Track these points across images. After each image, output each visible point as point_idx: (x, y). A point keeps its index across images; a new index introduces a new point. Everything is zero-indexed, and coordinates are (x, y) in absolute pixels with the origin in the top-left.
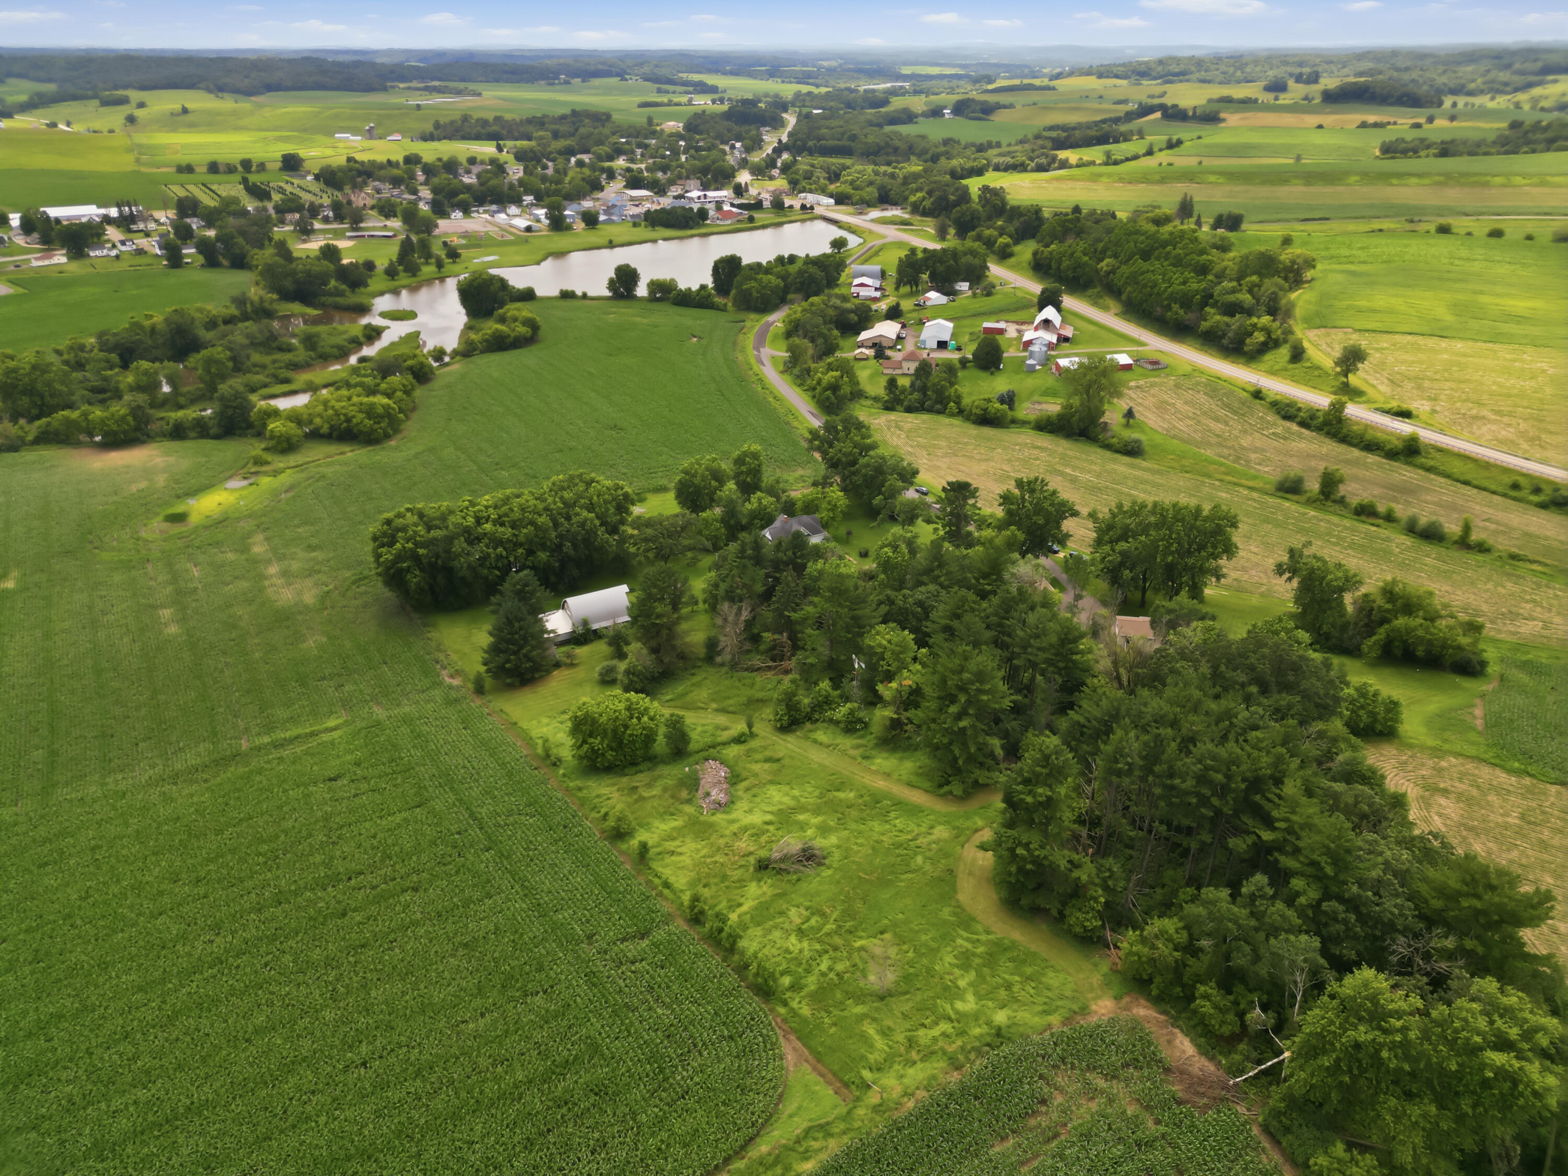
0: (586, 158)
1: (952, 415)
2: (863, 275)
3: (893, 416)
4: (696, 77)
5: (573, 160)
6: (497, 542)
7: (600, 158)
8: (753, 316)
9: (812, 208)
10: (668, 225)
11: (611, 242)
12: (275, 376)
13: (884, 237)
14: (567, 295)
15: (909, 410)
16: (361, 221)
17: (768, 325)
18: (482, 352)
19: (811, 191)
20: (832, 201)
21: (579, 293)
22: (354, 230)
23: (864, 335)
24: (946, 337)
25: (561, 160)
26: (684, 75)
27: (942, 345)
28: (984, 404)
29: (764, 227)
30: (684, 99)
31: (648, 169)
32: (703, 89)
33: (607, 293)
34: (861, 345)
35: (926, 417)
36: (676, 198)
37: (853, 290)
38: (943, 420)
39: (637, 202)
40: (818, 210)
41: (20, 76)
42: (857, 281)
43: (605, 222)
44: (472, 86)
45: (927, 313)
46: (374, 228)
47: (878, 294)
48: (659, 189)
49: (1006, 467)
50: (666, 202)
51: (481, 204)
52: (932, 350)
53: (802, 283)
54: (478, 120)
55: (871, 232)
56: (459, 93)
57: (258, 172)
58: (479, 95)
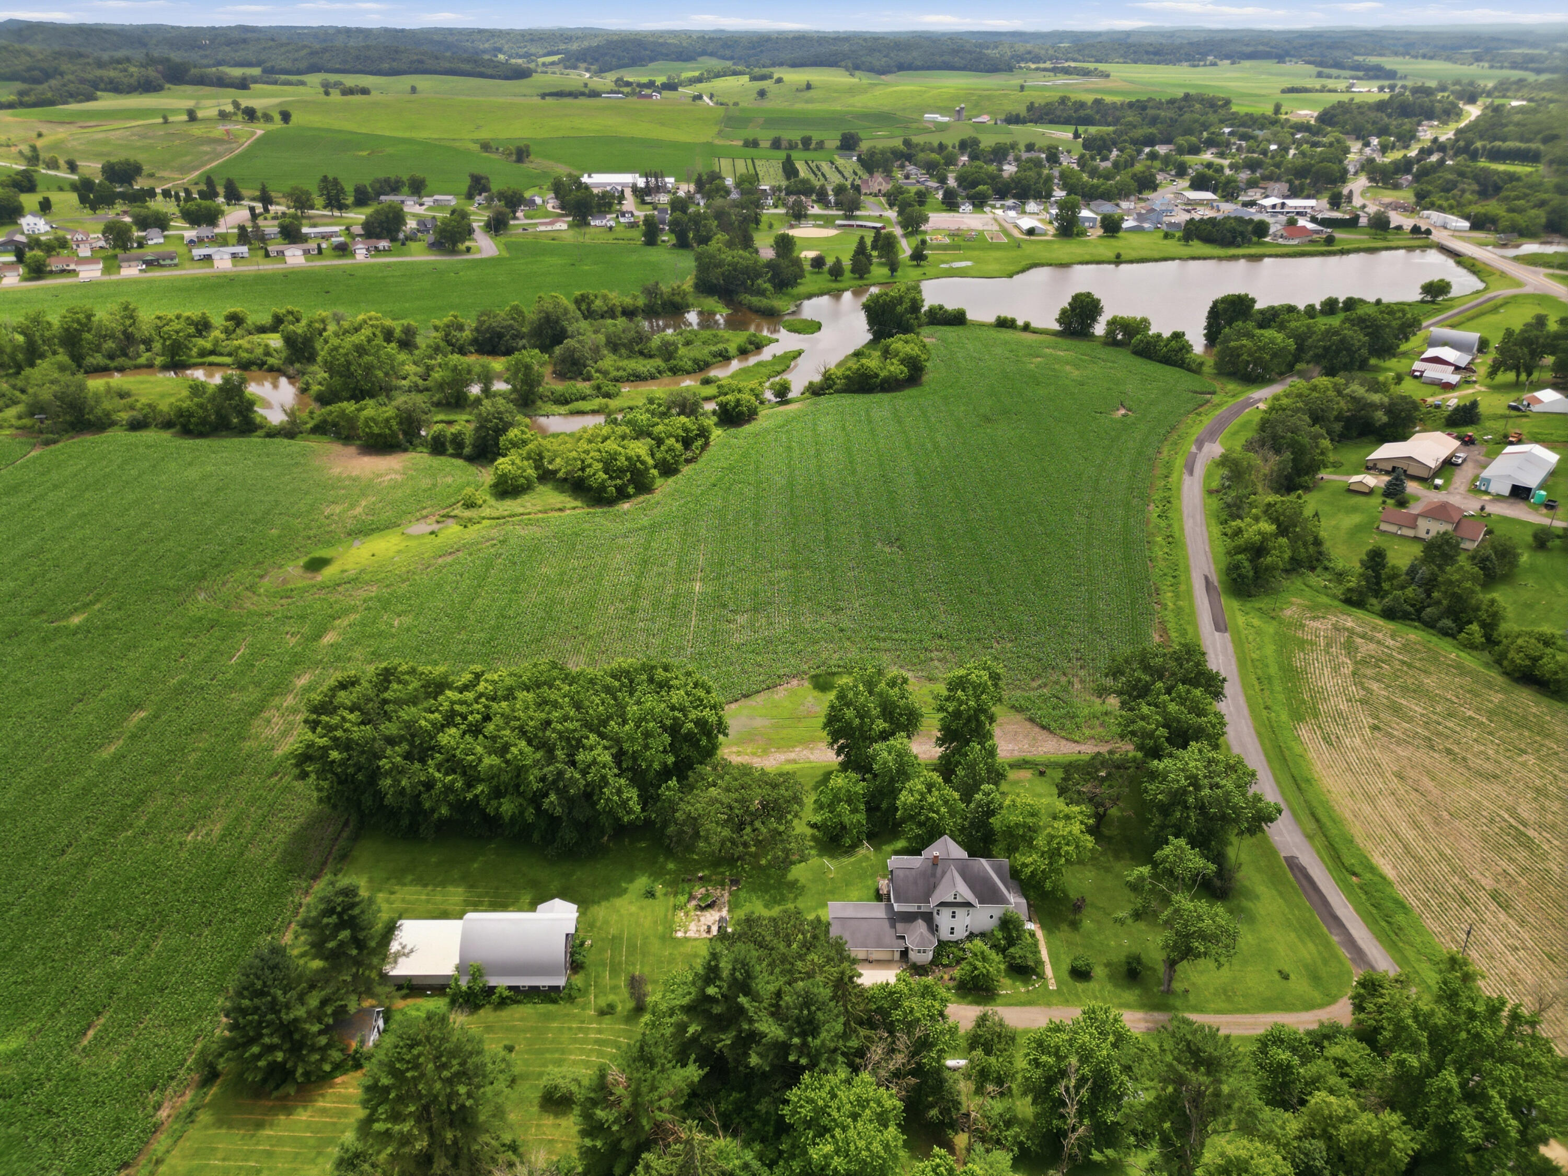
0: (1162, 150)
1: (1470, 646)
2: (1445, 344)
3: (1351, 620)
4: (1374, 60)
5: (1147, 150)
6: (452, 764)
7: (1181, 151)
8: (1232, 386)
9: (1428, 232)
10: (1208, 240)
11: (1118, 256)
12: (598, 388)
13: (1519, 284)
14: (1004, 324)
15: (1389, 614)
16: (858, 209)
17: (1249, 404)
18: (838, 391)
19: (1441, 209)
20: (1466, 224)
21: (1020, 323)
22: (847, 217)
23: (1388, 451)
24: (1531, 480)
25: (1130, 150)
26: (1361, 58)
27: (1520, 493)
28: (1535, 648)
29: (1343, 252)
30: (1341, 85)
31: (1231, 167)
32: (1375, 73)
33: (1056, 327)
34: (1372, 468)
35: (1414, 635)
36: (1246, 204)
37: (1417, 365)
38: (1450, 652)
39: (1192, 205)
40: (1438, 236)
41: (712, 54)
42: (1431, 352)
43: (1131, 230)
44: (1101, 67)
45: (1525, 426)
46: (868, 218)
47: (1454, 379)
48: (1229, 191)
49: (1525, 810)
50: (1228, 209)
51: (1002, 197)
52: (1499, 498)
53: (1326, 349)
54: (1075, 103)
55: (1503, 275)
56: (1086, 73)
57: (815, 149)
58: (1108, 76)
